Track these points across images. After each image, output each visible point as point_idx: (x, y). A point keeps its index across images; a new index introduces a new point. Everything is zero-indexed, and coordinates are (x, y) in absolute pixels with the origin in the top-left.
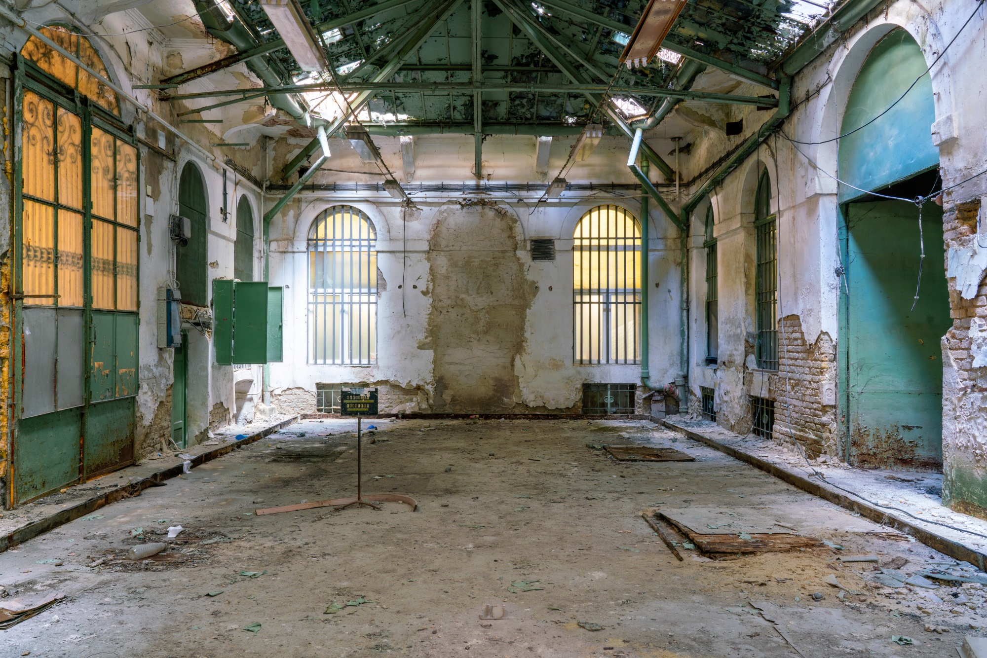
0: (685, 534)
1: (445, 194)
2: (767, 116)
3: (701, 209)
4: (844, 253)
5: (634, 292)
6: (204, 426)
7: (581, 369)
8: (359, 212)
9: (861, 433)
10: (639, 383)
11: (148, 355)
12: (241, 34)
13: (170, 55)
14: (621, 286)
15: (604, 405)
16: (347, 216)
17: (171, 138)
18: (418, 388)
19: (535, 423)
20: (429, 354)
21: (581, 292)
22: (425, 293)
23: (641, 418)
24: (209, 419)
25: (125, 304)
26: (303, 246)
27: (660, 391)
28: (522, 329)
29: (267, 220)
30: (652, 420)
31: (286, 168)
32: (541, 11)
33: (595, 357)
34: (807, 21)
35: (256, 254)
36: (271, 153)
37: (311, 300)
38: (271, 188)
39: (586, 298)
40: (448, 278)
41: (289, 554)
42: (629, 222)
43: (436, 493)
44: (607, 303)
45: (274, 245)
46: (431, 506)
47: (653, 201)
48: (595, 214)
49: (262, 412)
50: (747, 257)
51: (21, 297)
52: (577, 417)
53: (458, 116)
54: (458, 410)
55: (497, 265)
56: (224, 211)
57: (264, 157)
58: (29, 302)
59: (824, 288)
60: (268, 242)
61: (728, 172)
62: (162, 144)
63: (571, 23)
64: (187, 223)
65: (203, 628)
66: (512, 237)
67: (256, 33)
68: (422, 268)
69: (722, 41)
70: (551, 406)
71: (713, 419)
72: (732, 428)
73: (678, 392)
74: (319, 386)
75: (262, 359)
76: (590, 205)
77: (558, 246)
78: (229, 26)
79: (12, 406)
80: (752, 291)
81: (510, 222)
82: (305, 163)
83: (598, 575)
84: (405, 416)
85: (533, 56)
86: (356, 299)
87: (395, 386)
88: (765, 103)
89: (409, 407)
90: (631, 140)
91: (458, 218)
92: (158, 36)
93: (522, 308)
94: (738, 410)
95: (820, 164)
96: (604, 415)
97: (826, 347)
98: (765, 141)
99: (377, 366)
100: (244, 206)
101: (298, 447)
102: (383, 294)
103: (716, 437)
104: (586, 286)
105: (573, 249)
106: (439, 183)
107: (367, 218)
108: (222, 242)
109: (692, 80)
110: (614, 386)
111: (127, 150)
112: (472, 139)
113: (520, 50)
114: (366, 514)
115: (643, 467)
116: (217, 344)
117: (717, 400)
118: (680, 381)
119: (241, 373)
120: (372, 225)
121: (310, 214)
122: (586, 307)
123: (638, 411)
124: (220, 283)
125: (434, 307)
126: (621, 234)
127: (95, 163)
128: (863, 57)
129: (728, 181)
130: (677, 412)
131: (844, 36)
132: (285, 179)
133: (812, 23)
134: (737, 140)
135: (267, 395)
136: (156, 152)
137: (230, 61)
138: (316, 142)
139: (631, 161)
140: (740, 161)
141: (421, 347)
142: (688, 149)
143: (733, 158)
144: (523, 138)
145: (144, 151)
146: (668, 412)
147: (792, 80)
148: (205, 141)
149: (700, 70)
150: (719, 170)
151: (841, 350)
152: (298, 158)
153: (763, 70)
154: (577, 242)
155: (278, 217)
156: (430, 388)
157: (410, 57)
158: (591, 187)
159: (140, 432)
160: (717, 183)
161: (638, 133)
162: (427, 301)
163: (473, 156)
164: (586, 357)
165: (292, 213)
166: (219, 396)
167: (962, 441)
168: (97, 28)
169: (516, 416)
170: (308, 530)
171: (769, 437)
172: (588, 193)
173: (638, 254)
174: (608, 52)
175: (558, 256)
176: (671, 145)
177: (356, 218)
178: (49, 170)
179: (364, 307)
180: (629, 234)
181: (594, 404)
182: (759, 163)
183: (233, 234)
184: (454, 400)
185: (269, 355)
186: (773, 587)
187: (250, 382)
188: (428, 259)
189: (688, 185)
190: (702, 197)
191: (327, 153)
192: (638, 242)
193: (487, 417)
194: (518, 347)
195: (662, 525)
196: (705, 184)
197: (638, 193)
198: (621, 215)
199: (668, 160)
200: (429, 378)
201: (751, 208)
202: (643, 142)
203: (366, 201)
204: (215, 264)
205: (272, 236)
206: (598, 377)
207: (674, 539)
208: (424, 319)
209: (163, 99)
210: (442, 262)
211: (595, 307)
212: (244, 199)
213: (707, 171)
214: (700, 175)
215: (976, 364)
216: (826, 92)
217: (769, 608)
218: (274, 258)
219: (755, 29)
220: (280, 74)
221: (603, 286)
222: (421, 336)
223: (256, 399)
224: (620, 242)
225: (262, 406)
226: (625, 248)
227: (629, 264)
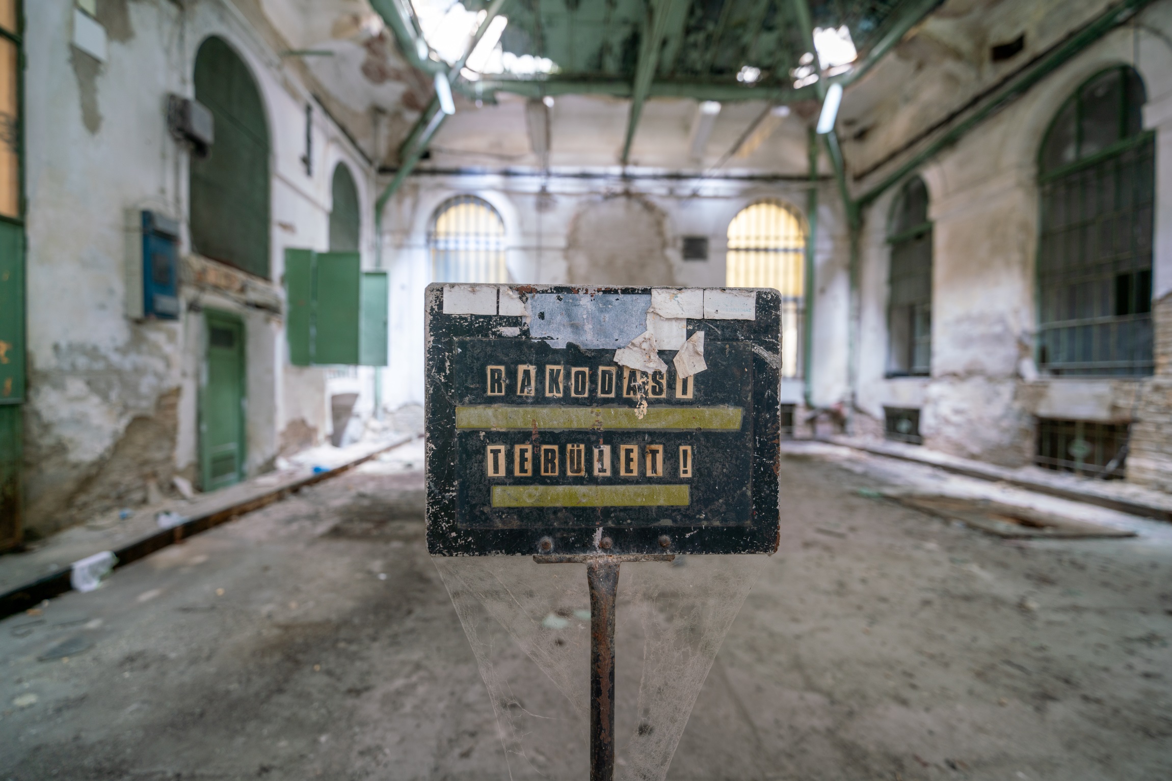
1: (587, 182)
5: (795, 300)
6: (269, 451)
10: (800, 401)
16: (473, 208)
24: (278, 442)
26: (420, 241)
27: (826, 411)
29: (379, 207)
31: (402, 149)
36: (383, 131)
38: (384, 170)
42: (792, 221)
45: (388, 239)
48: (752, 211)
49: (373, 430)
53: (611, 65)
55: (643, 266)
57: (376, 134)
60: (380, 233)
66: (660, 233)
68: (557, 269)
73: (846, 411)
75: (353, 360)
76: (748, 199)
77: (713, 245)
80: (1031, 271)
81: (658, 218)
91: (601, 210)
100: (343, 175)
106: (579, 169)
107: (495, 211)
108: (303, 202)
117: (923, 422)
118: (849, 399)
119: (342, 382)
120: (500, 220)
121: (430, 202)
124: (295, 255)
126: (781, 235)
132: (401, 159)
142: (863, 135)
152: (414, 131)
154: (733, 242)
155: (391, 205)
158: (750, 179)
166: (298, 411)
172: (747, 185)
173: (801, 257)
175: (711, 257)
177: (483, 212)
180: (791, 235)
183: (325, 200)
187: (355, 396)
188: (566, 258)
189: (861, 178)
191: (449, 109)
192: (801, 244)
197: (803, 187)
198: (782, 213)
203: (494, 189)
205: (384, 228)
210: (582, 261)
212: (344, 167)
214: (875, 168)
218: (388, 254)
223: (366, 416)
224: (781, 243)
225: (373, 424)
226: (786, 249)
227: (791, 268)
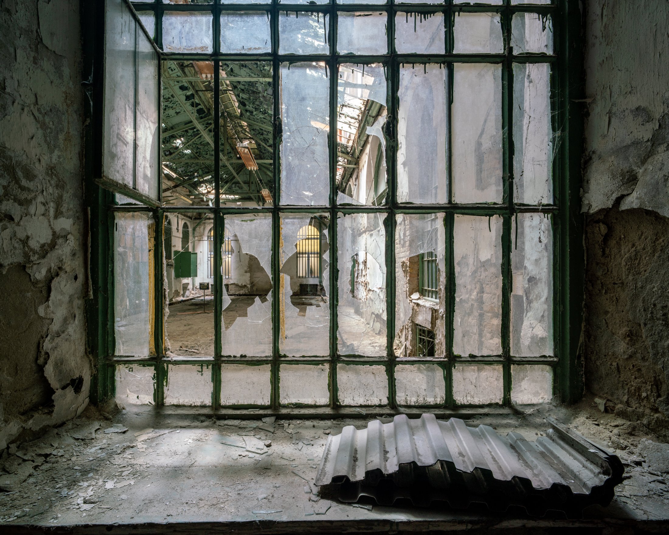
5: (317, 254)
7: (300, 279)
10: (318, 284)
12: (179, 179)
14: (313, 251)
15: (307, 291)
18: (245, 286)
20: (248, 275)
21: (300, 253)
23: (318, 295)
26: (206, 238)
29: (194, 230)
30: (320, 296)
33: (304, 275)
35: (190, 242)
37: (209, 256)
38: (195, 219)
39: (301, 256)
43: (227, 311)
44: (308, 257)
45: (196, 238)
47: (322, 223)
49: (193, 294)
52: (298, 295)
54: (258, 293)
56: (178, 229)
60: (194, 237)
67: (183, 179)
84: (240, 295)
87: (237, 285)
89: (242, 292)
96: (307, 294)
99: (231, 279)
100: (185, 226)
102: (233, 254)
104: (301, 251)
105: (297, 239)
108: (177, 239)
110: (310, 285)
116: (175, 271)
119: (185, 281)
120: (230, 231)
121: (209, 228)
122: (301, 258)
123: (318, 293)
124: (176, 252)
125: (250, 259)
135: (194, 288)
141: (246, 272)
154: (298, 237)
156: (249, 286)
162: (248, 257)
164: (301, 275)
166: (176, 288)
173: (318, 240)
179: (227, 259)
180: (316, 234)
181: (304, 291)
183: (181, 235)
184: (257, 290)
185: (192, 275)
187: (188, 284)
197: (318, 221)
198: (313, 227)
200: (248, 282)
204: (175, 246)
205: (195, 235)
206: (305, 282)
208: (247, 263)
211: (304, 258)
212: (185, 223)
218: (196, 243)
221: (307, 251)
222: (246, 268)
224: (313, 237)
225: (193, 292)
226: (314, 238)
227: (316, 244)
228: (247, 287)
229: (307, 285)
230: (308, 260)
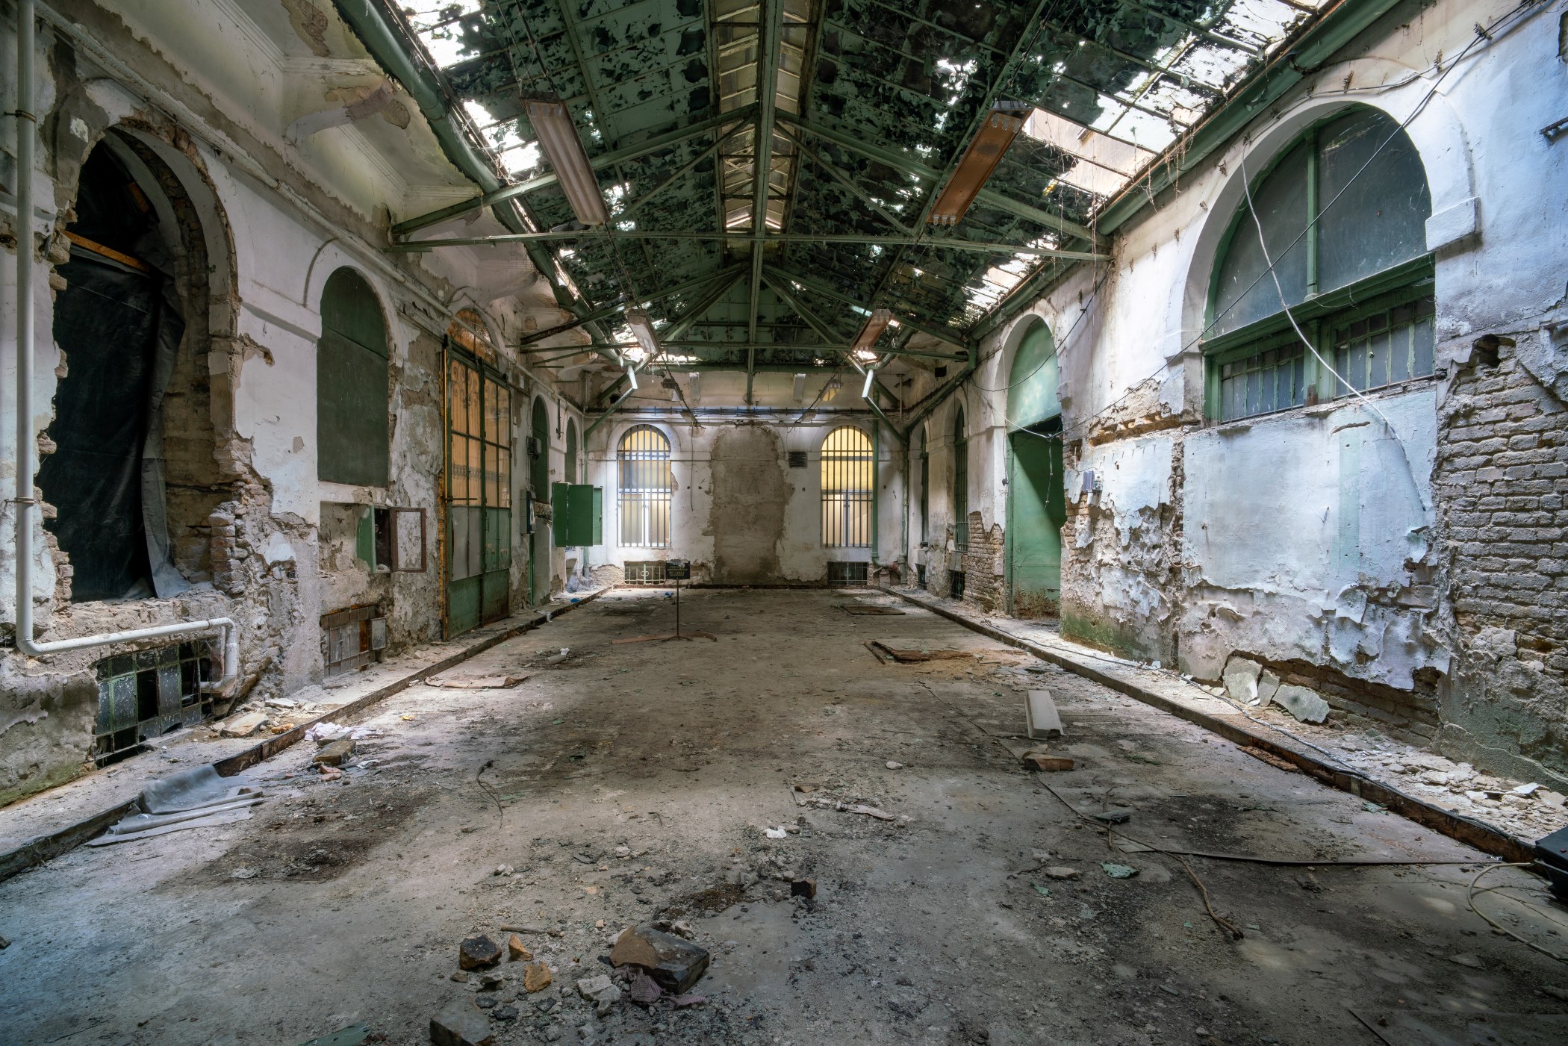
0: (888, 652)
1: (723, 417)
2: (962, 366)
3: (916, 431)
4: (1010, 469)
5: (868, 492)
6: (546, 593)
7: (827, 551)
8: (657, 430)
9: (1020, 595)
10: (870, 561)
11: (516, 540)
12: (582, 307)
13: (528, 320)
14: (857, 487)
15: (844, 578)
16: (647, 433)
17: (527, 379)
18: (703, 565)
19: (793, 592)
20: (711, 539)
21: (827, 492)
22: (707, 493)
23: (872, 588)
24: (549, 587)
25: (504, 504)
26: (613, 455)
27: (886, 568)
28: (782, 520)
29: (587, 434)
30: (879, 589)
31: (600, 396)
32: (798, 287)
33: (837, 543)
34: (984, 306)
35: (578, 462)
36: (588, 384)
37: (620, 498)
38: (589, 411)
39: (831, 497)
40: (725, 481)
41: (643, 663)
42: (864, 439)
43: (726, 632)
44: (847, 500)
45: (591, 456)
46: (725, 640)
47: (882, 423)
48: (838, 433)
49: (584, 583)
50: (949, 468)
51: (451, 499)
52: (823, 587)
53: (734, 358)
54: (733, 582)
55: (763, 471)
56: (558, 431)
57: (584, 387)
58: (455, 503)
59: (997, 493)
60: (587, 453)
61: (936, 404)
62: (522, 385)
63: (821, 296)
64: (539, 442)
65: (609, 691)
66: (774, 450)
67: (592, 305)
68: (705, 473)
69: (928, 314)
70: (804, 579)
71: (925, 588)
72: (937, 594)
73: (900, 569)
74: (627, 564)
75: (588, 542)
76: (834, 425)
77: (810, 456)
78: (575, 303)
79: (446, 572)
80: (952, 493)
81: (773, 439)
82: (616, 392)
83: (833, 670)
84: (692, 587)
85: (792, 318)
86: (654, 497)
88: (961, 356)
89: (694, 580)
90: (865, 378)
91: (735, 433)
92: (520, 307)
93: (784, 502)
94: (942, 581)
95: (994, 405)
96: (844, 585)
97: (997, 534)
98: (961, 385)
99: (671, 548)
100: (571, 426)
101: (620, 607)
102: (676, 493)
103: (925, 601)
104: (831, 487)
105: (822, 459)
106: (718, 407)
107: (663, 435)
108: (557, 454)
109: (909, 337)
110: (852, 564)
111: (503, 393)
112: (745, 375)
113: (781, 312)
114: (683, 643)
115: (869, 618)
116: (555, 531)
117: (927, 574)
118: (902, 560)
119: (576, 553)
120: (666, 440)
121: (620, 432)
122: (831, 504)
123: (870, 583)
124: (556, 486)
125: (714, 503)
126: (857, 448)
127: (487, 404)
128: (1022, 333)
129: (936, 411)
130: (899, 583)
131: (1010, 318)
132: (599, 403)
133: (988, 308)
134: (942, 381)
135: (587, 570)
136: (519, 391)
137: (569, 326)
138: (626, 377)
139: (865, 394)
140: (944, 397)
141: (705, 534)
142: (909, 383)
143: (939, 394)
144: (782, 375)
145: (512, 391)
146: (892, 584)
147: (978, 343)
148: (547, 379)
149: (914, 332)
150: (930, 402)
151: (1008, 536)
152: (611, 388)
153: (959, 334)
154: (824, 454)
155: (594, 433)
156: (711, 565)
157: (701, 317)
158: (835, 412)
159: (511, 594)
160: (929, 412)
161: (870, 376)
162: (709, 499)
163: (746, 387)
164: (830, 542)
165: (605, 430)
166: (556, 571)
167: (1070, 595)
168: (488, 309)
169: (777, 587)
170: (648, 653)
171: (961, 599)
172: (833, 416)
173: (871, 463)
174: (847, 316)
175: (809, 465)
176: (896, 380)
177: (654, 435)
178: (464, 411)
179: (661, 503)
180: (864, 448)
181: (836, 577)
182: (957, 401)
183: (564, 448)
184: (730, 574)
185: (592, 540)
186: (935, 674)
187: (575, 560)
188: (710, 467)
189: (909, 411)
190: (918, 421)
191: (635, 386)
192: (871, 454)
193: (755, 587)
194: (779, 534)
195: (876, 650)
196: (919, 411)
197: (871, 417)
198: (858, 433)
199: (894, 392)
200: (711, 557)
201: (952, 432)
202: (875, 379)
203: (662, 421)
204: (553, 472)
205: (590, 448)
206: (839, 556)
207: (881, 654)
208: (707, 512)
209: (523, 352)
210: (721, 468)
211: (837, 504)
212: (571, 421)
213: (922, 401)
214: (918, 404)
215: (1078, 545)
216: (999, 355)
217: (928, 683)
218: (592, 465)
219: (950, 309)
220: (604, 330)
221: (844, 487)
222: (705, 526)
223: (579, 573)
224: (857, 454)
225: (584, 579)
226: (861, 459)
227: (864, 471)
228: (709, 569)
229: (843, 565)
230: (847, 506)
